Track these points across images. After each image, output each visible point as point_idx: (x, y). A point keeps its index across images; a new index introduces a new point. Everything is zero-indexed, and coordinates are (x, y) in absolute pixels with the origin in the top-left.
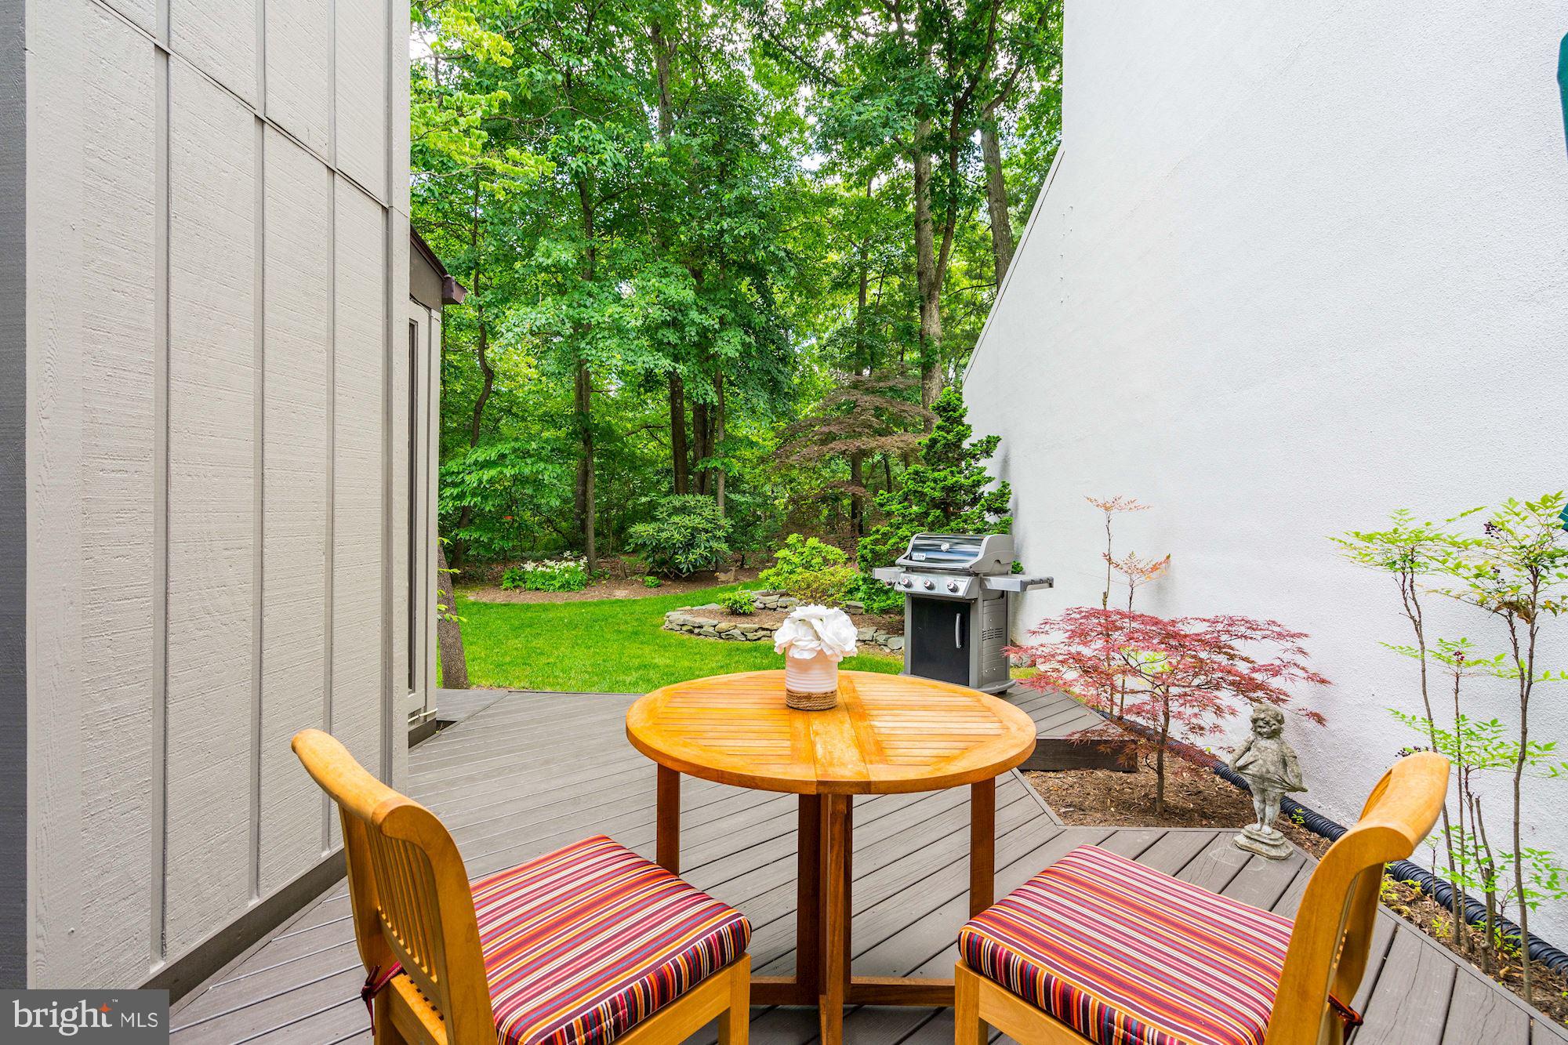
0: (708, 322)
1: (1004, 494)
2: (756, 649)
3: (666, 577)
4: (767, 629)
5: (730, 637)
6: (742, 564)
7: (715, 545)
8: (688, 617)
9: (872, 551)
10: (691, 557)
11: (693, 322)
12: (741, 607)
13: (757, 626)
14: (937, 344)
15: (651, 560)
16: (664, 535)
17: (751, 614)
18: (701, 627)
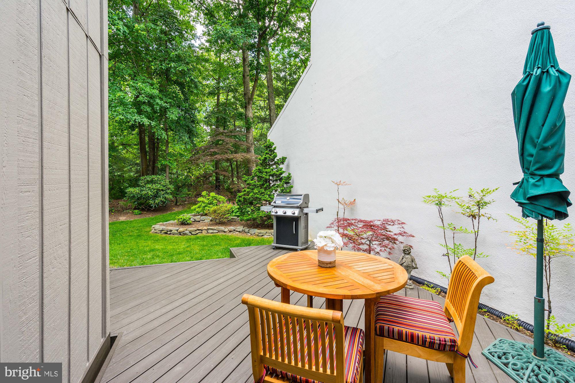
0: (164, 105)
1: (290, 177)
2: (198, 238)
3: (143, 210)
4: (200, 230)
5: (185, 234)
6: (176, 203)
7: (167, 196)
8: (164, 227)
9: (244, 198)
10: (157, 201)
11: (157, 104)
12: (186, 222)
13: (195, 229)
14: (251, 120)
15: (136, 203)
16: (144, 192)
17: (190, 224)
18: (171, 231)
